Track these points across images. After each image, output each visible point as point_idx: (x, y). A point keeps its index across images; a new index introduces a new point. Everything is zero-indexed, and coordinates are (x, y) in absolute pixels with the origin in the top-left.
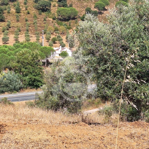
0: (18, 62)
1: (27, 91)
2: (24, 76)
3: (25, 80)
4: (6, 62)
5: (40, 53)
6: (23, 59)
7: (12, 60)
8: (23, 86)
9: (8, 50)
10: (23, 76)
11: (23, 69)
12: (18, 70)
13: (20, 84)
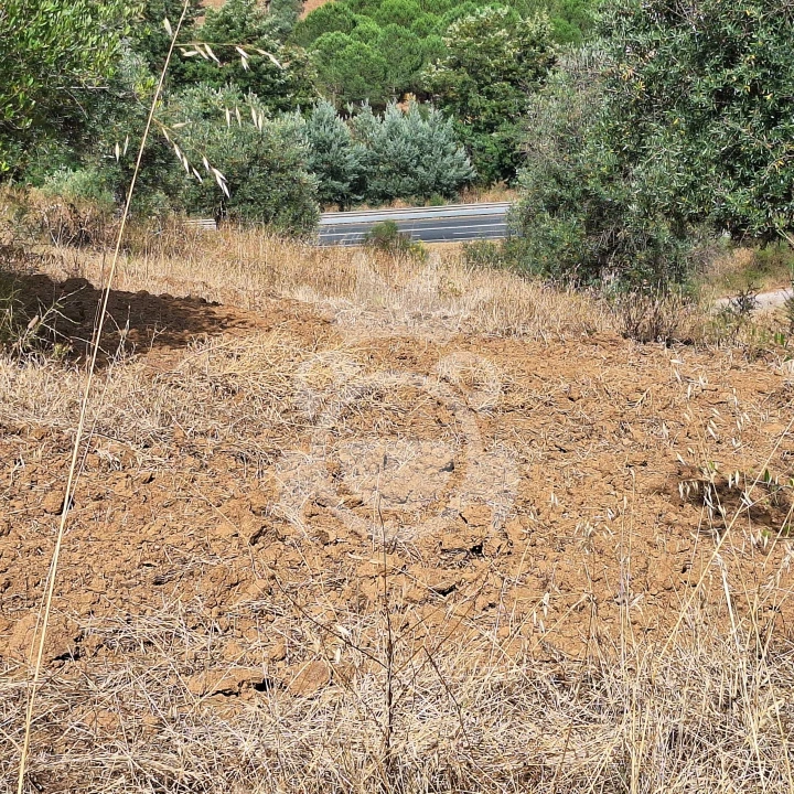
0: (456, 65)
1: (490, 195)
2: (480, 131)
3: (482, 149)
4: (406, 65)
5: (557, 25)
6: (480, 50)
7: (435, 52)
8: (474, 175)
9: (416, 10)
10: (476, 130)
11: (476, 100)
12: (453, 101)
13: (461, 165)
